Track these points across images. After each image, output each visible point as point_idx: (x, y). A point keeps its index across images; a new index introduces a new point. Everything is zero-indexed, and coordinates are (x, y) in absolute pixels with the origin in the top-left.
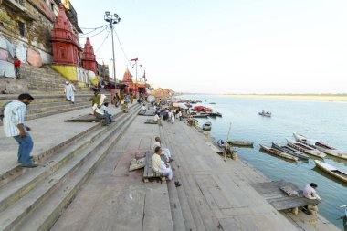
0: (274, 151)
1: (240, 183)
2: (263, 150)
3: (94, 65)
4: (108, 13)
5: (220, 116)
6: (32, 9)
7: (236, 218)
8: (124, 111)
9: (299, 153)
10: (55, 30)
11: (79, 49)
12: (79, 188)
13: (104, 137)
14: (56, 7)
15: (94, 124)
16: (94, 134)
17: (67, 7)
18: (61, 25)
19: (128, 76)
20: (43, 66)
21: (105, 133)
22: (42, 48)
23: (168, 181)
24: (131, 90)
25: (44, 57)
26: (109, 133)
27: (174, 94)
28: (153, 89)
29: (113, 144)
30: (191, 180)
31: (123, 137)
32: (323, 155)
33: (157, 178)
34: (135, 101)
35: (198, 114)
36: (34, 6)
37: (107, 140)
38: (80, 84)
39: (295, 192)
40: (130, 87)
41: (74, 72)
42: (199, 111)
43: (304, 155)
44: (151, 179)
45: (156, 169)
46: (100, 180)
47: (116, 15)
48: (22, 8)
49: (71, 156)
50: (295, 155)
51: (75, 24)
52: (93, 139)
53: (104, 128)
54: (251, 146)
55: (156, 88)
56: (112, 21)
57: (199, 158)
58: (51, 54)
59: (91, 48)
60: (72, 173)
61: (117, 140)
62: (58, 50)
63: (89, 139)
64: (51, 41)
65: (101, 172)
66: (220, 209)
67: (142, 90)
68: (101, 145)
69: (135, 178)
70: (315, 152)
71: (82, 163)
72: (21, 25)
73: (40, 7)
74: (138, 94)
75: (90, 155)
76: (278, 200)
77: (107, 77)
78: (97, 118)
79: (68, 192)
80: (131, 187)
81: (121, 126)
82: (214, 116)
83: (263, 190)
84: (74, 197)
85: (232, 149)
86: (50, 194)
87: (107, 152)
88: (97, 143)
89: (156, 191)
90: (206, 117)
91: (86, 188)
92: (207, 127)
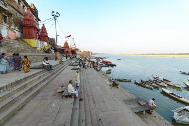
0: (141, 84)
1: (116, 99)
2: (136, 83)
3: (47, 39)
4: (53, 12)
5: (116, 66)
6: (12, 9)
7: (110, 115)
8: (61, 63)
9: (154, 84)
10: (24, 20)
11: (38, 30)
12: (27, 101)
13: (46, 77)
14: (26, 8)
15: (41, 70)
16: (40, 75)
17: (32, 8)
18: (28, 18)
19: (66, 44)
20: (17, 39)
21: (47, 74)
22: (17, 29)
23: (75, 97)
24: (67, 52)
25: (18, 34)
26: (49, 74)
27: (92, 54)
28: (80, 51)
29: (51, 80)
30: (90, 98)
31: (58, 77)
32: (166, 85)
33: (69, 96)
34: (69, 58)
35: (104, 65)
36: (13, 8)
37: (48, 78)
38: (38, 49)
39: (145, 103)
40: (66, 50)
41: (34, 43)
42: (104, 63)
43: (157, 85)
44: (66, 96)
45: (69, 91)
46: (40, 98)
47: (57, 13)
48: (6, 9)
49: (26, 86)
50: (152, 86)
51: (37, 17)
52: (40, 78)
53: (47, 72)
54: (130, 81)
55: (82, 51)
56: (55, 16)
57: (97, 87)
58: (22, 33)
59: (45, 30)
60: (25, 94)
61: (54, 78)
62: (26, 31)
63: (37, 77)
64: (22, 26)
65: (41, 94)
66: (103, 111)
67: (73, 52)
68: (44, 80)
69: (58, 96)
70: (162, 84)
71: (31, 89)
72: (5, 17)
73: (16, 8)
74: (71, 54)
75: (36, 86)
76: (136, 107)
77: (54, 45)
78: (44, 67)
79: (21, 102)
80: (55, 100)
81: (57, 71)
82: (113, 66)
83: (129, 103)
84: (24, 105)
85: (118, 82)
86: (11, 103)
87: (47, 84)
88: (42, 79)
89: (67, 102)
90: (108, 66)
91: (32, 101)
92: (108, 72)
